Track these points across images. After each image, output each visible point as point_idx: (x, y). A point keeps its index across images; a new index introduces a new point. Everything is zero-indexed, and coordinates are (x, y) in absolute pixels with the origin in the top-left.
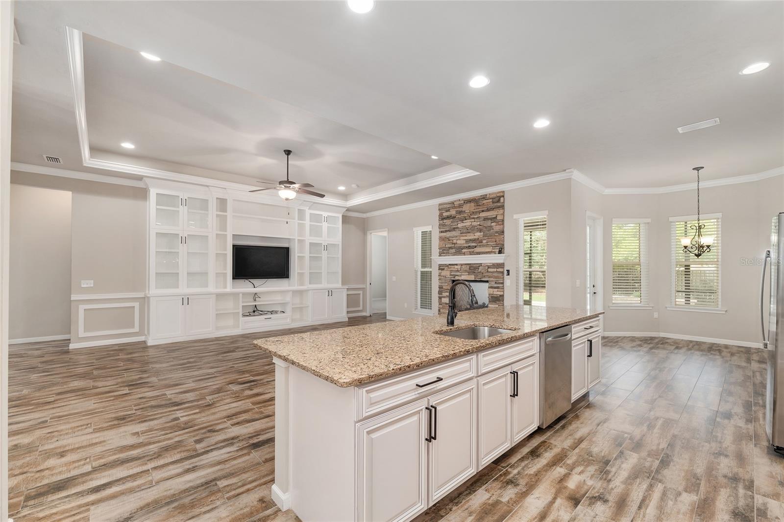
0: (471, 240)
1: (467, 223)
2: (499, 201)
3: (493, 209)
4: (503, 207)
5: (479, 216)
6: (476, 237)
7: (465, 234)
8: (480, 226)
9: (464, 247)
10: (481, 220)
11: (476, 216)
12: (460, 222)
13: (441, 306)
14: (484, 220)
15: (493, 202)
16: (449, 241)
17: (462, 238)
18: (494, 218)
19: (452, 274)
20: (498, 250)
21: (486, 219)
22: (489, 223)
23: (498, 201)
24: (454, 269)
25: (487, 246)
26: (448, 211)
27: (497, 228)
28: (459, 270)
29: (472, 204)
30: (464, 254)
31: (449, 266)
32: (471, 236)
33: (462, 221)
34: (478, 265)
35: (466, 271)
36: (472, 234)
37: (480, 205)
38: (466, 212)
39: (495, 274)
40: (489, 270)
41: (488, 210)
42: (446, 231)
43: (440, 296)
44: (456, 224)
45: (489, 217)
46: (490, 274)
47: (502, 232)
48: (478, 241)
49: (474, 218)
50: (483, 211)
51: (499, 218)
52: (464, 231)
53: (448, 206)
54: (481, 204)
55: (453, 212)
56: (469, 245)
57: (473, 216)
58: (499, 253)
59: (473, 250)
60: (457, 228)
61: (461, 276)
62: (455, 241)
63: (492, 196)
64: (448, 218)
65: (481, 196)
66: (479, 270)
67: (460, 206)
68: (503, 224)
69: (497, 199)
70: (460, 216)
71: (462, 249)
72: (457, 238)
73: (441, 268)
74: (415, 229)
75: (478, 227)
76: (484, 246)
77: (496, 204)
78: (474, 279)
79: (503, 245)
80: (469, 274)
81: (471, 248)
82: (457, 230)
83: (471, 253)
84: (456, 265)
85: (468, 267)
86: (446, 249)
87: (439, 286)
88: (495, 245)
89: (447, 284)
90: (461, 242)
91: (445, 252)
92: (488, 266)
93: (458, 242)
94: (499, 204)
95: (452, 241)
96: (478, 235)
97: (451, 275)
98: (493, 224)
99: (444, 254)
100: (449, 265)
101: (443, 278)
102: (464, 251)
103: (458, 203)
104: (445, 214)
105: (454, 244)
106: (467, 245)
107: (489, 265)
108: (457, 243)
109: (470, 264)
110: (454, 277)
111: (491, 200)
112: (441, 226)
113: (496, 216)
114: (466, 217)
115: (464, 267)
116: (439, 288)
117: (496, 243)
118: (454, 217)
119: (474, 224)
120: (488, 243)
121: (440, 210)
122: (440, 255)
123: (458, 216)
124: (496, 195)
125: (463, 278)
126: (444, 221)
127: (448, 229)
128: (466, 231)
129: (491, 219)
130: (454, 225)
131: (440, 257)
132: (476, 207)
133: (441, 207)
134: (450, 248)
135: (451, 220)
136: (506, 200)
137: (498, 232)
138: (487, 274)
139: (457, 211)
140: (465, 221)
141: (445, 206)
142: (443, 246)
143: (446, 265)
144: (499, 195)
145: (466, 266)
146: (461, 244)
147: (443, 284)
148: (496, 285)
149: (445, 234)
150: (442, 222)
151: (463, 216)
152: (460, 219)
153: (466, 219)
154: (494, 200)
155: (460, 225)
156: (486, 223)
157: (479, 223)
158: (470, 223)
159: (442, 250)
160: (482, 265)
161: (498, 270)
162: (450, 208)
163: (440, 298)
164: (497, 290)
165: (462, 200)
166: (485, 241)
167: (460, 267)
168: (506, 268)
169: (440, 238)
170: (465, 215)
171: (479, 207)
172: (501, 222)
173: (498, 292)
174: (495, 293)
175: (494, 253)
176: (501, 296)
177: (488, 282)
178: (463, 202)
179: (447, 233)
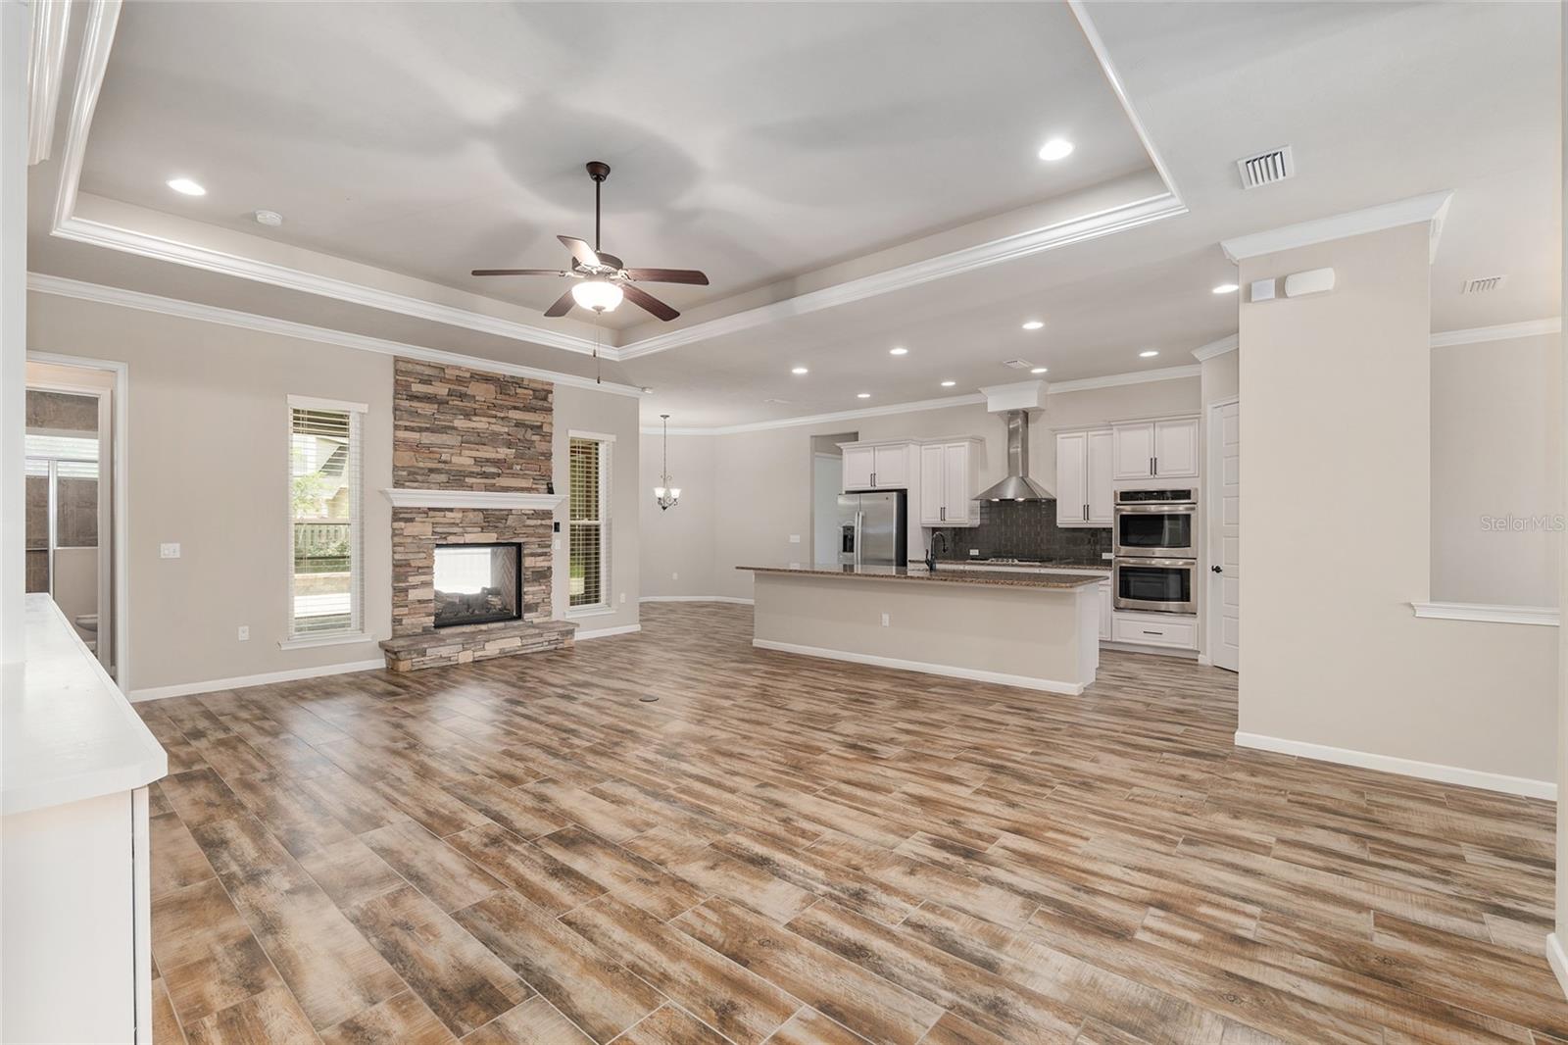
0: (488, 460)
1: (480, 423)
2: (545, 399)
3: (534, 410)
4: (550, 411)
5: (506, 415)
6: (501, 456)
7: (477, 447)
8: (509, 435)
9: (472, 473)
10: (511, 424)
11: (502, 415)
12: (462, 417)
13: (405, 611)
14: (515, 426)
15: (534, 397)
16: (431, 455)
17: (466, 453)
18: (537, 427)
19: (438, 530)
20: (545, 487)
21: (519, 424)
22: (529, 435)
23: (541, 397)
24: (441, 520)
25: (524, 477)
26: (427, 382)
27: (541, 446)
28: (458, 521)
29: (492, 387)
30: (471, 488)
31: (431, 513)
32: (488, 452)
33: (468, 415)
34: (506, 513)
35: (474, 525)
36: (491, 449)
37: (508, 394)
38: (477, 398)
39: (541, 531)
40: (529, 522)
41: (527, 409)
42: (421, 430)
43: (399, 585)
44: (448, 417)
45: (526, 422)
46: (530, 531)
47: (548, 456)
48: (503, 465)
49: (496, 417)
50: (515, 408)
51: (546, 429)
52: (472, 439)
53: (428, 371)
54: (511, 393)
55: (441, 390)
56: (484, 469)
57: (494, 412)
58: (549, 493)
59: (493, 481)
60: (453, 428)
61: (462, 534)
62: (444, 457)
63: (532, 385)
64: (427, 398)
65: (512, 377)
66: (509, 523)
67: (459, 380)
68: (550, 442)
69: (543, 394)
70: (460, 404)
71: (465, 476)
72: (454, 451)
73: (402, 516)
75: (505, 436)
76: (514, 475)
77: (540, 403)
78: (495, 541)
79: (551, 478)
80: (483, 529)
81: (490, 475)
82: (455, 433)
83: (489, 488)
84: (451, 510)
85: (481, 515)
86: (421, 472)
87: (394, 560)
88: (539, 477)
89: (423, 555)
90: (464, 460)
91: (419, 478)
92: (526, 514)
93: (455, 459)
94: (545, 404)
95: (438, 456)
96: (504, 452)
97: (434, 533)
98: (534, 438)
99: (416, 484)
100: (429, 509)
101: (409, 540)
102: (469, 481)
103: (457, 373)
104: (417, 388)
105: (445, 462)
106: (477, 469)
107: (528, 512)
108: (450, 462)
109: (486, 510)
110: (445, 538)
111: (531, 392)
112: (405, 416)
113: (539, 424)
114: (475, 409)
115: (471, 515)
116: (395, 566)
117: (538, 473)
118: (441, 402)
119: (496, 428)
120: (527, 472)
121: (397, 372)
122: (398, 484)
123: (456, 403)
124: (540, 387)
125: (468, 538)
126: (415, 404)
127: (428, 426)
128: (478, 439)
129: (532, 427)
130: (443, 420)
131: (396, 490)
132: (499, 396)
133: (402, 366)
134: (431, 470)
135: (436, 406)
136: (557, 400)
137: (543, 454)
138: (524, 530)
139: (454, 390)
140: (474, 418)
141: (419, 368)
142: (410, 464)
143: (419, 511)
144: (546, 387)
145: (477, 513)
146: (463, 465)
147: (411, 556)
148: (540, 550)
149: (416, 436)
150: (407, 404)
151: (469, 405)
152: (460, 410)
153: (475, 415)
154: (537, 393)
155: (460, 423)
156: (520, 433)
157: (506, 430)
158: (487, 426)
159: (405, 473)
160: (513, 512)
161: (544, 522)
162: (432, 378)
163: (400, 591)
164: (542, 558)
165: (468, 370)
166: (518, 467)
167: (460, 515)
168: (555, 520)
169: (397, 444)
170: (476, 406)
171: (507, 397)
172: (547, 437)
173: (540, 563)
174: (538, 564)
175: (537, 490)
176: (550, 568)
177: (519, 546)
178: (468, 375)
179: (424, 434)
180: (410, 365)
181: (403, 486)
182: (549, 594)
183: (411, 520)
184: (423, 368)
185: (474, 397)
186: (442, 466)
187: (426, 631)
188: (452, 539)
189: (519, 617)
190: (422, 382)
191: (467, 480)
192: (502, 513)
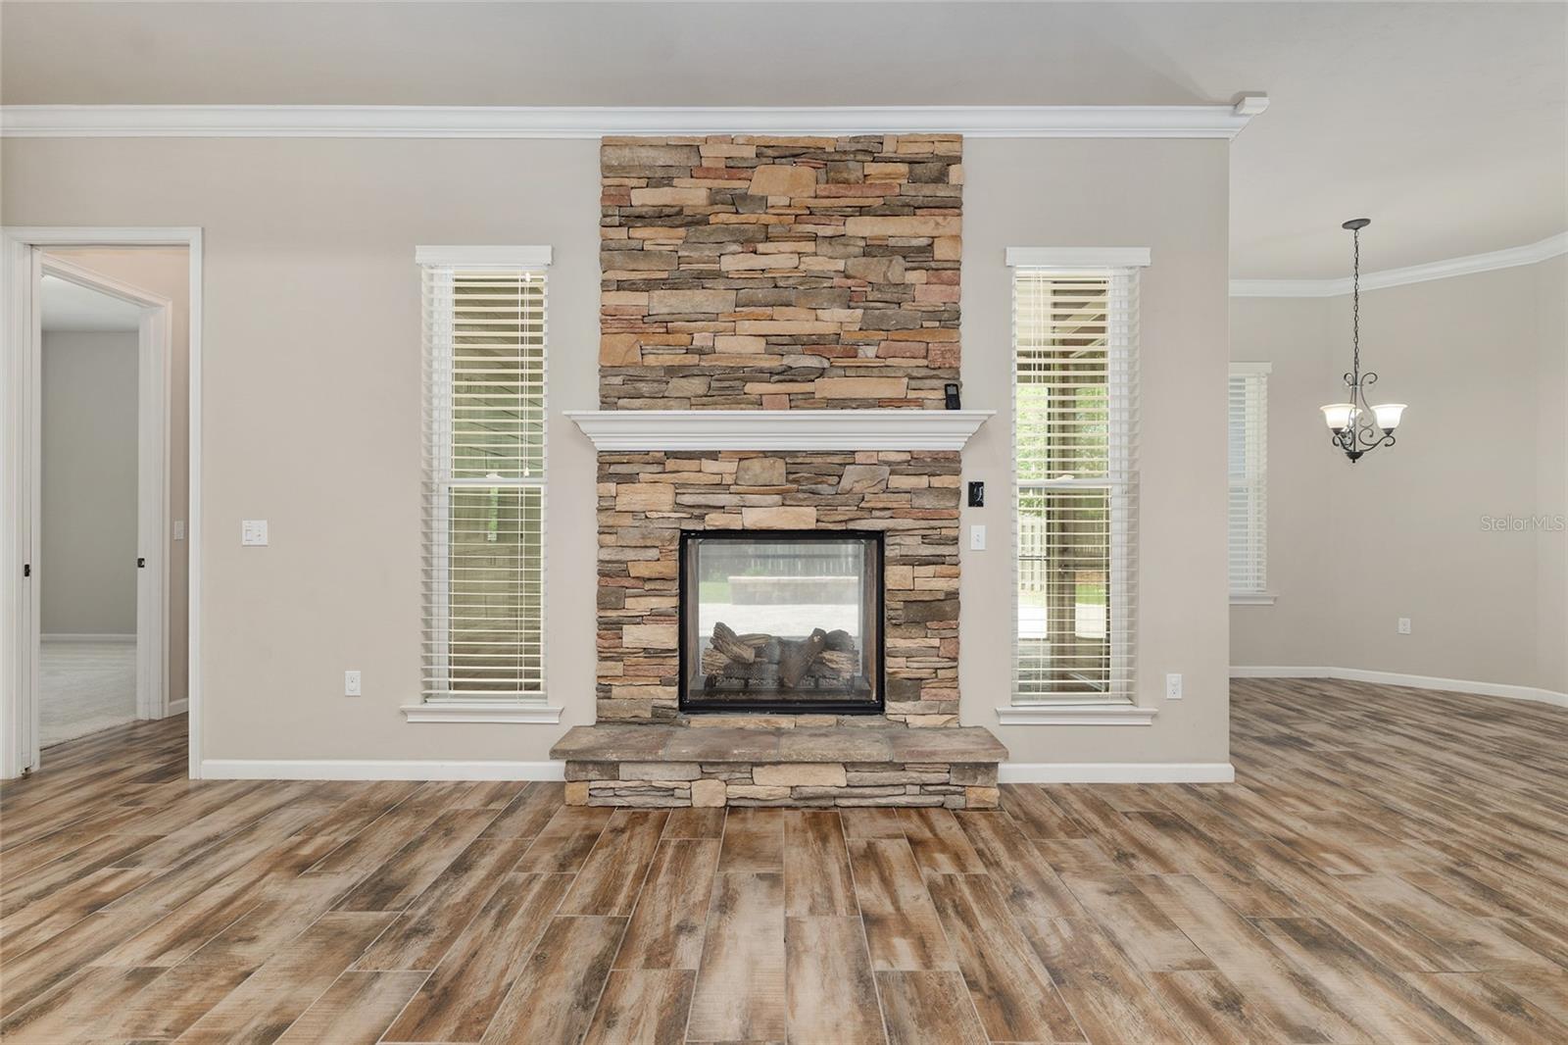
0: (795, 340)
1: (779, 258)
2: (941, 178)
3: (913, 209)
4: (954, 206)
5: (841, 230)
6: (827, 329)
7: (768, 310)
8: (848, 277)
9: (761, 371)
10: (851, 250)
11: (829, 231)
13: (617, 668)
15: (914, 179)
16: (670, 338)
17: (746, 326)
18: (921, 250)
19: (687, 499)
20: (941, 394)
21: (874, 249)
22: (896, 270)
23: (931, 176)
24: (692, 478)
25: (882, 371)
26: (666, 181)
27: (928, 294)
28: (728, 480)
29: (806, 172)
30: (759, 404)
31: (671, 464)
32: (797, 322)
33: (749, 243)
34: (837, 459)
35: (766, 488)
36: (802, 313)
37: (846, 182)
38: (771, 201)
39: (927, 502)
40: (897, 482)
41: (890, 211)
42: (649, 286)
43: (613, 614)
44: (708, 252)
45: (892, 242)
46: (899, 503)
47: (949, 319)
48: (833, 349)
49: (815, 238)
50: (862, 211)
51: (942, 251)
52: (761, 294)
53: (663, 158)
54: (852, 177)
55: (692, 194)
56: (788, 361)
57: (810, 228)
58: (947, 407)
59: (808, 387)
60: (717, 275)
61: (735, 509)
62: (699, 341)
63: (905, 149)
64: (664, 217)
65: (856, 140)
66: (845, 483)
67: (733, 168)
68: (956, 281)
69: (935, 167)
70: (734, 219)
71: (745, 380)
72: (720, 325)
73: (613, 469)
74: (424, 254)
75: (837, 281)
76: (864, 371)
77: (926, 189)
78: (812, 526)
79: (957, 370)
80: (786, 498)
81: (798, 375)
82: (720, 284)
83: (793, 402)
84: (713, 455)
85: (780, 467)
86: (650, 376)
87: (601, 561)
88: (924, 372)
89: (654, 553)
90: (741, 345)
91: (644, 387)
92: (889, 463)
93: (723, 344)
94: (942, 191)
95: (685, 339)
96: (834, 318)
97: (678, 506)
98: (913, 277)
99: (638, 403)
100: (669, 454)
101: (628, 520)
102: (753, 388)
103: (726, 150)
104: (644, 198)
105: (701, 352)
106: (774, 363)
108: (714, 351)
109: (793, 453)
110: (702, 517)
111: (904, 168)
112: (618, 258)
113: (924, 242)
114: (767, 226)
115: (756, 465)
116: (602, 574)
117: (925, 362)
118: (699, 221)
119: (816, 264)
120: (889, 362)
121: (607, 170)
122: (607, 402)
123: (723, 217)
124: (924, 149)
125: (752, 519)
126: (637, 233)
127: (665, 275)
128: (772, 295)
129: (906, 253)
130: (700, 257)
131: (603, 412)
132: (823, 189)
133: (615, 157)
134: (672, 371)
135: (682, 231)
136: (972, 179)
137: (933, 315)
138: (885, 500)
139: (719, 191)
140: (761, 247)
141: (645, 155)
142: (629, 359)
143: (646, 457)
144: (942, 149)
145: (768, 462)
146: (740, 355)
147: (630, 555)
148: (927, 550)
149: (640, 299)
150: (622, 233)
151: (753, 218)
152: (732, 233)
153: (767, 239)
154: (918, 169)
155: (734, 262)
156: (877, 270)
157: (840, 265)
158: (794, 260)
159: (618, 380)
160: (858, 458)
161: (936, 482)
162: (673, 172)
163: (610, 628)
164: (930, 570)
165: (750, 141)
166: (871, 351)
167: (732, 467)
168: (969, 475)
169: (609, 318)
170: (765, 219)
171: (841, 189)
172: (948, 272)
173: (928, 582)
174: (920, 584)
175: (920, 404)
176: (953, 596)
177: (878, 536)
178: (750, 152)
179: (657, 294)
180: (626, 152)
181: (614, 406)
182: (955, 659)
183: (630, 479)
184: (652, 153)
185: (764, 199)
186: (693, 359)
187: (660, 716)
188: (715, 521)
189: (879, 709)
190: (652, 183)
191: (749, 387)
192: (829, 459)
